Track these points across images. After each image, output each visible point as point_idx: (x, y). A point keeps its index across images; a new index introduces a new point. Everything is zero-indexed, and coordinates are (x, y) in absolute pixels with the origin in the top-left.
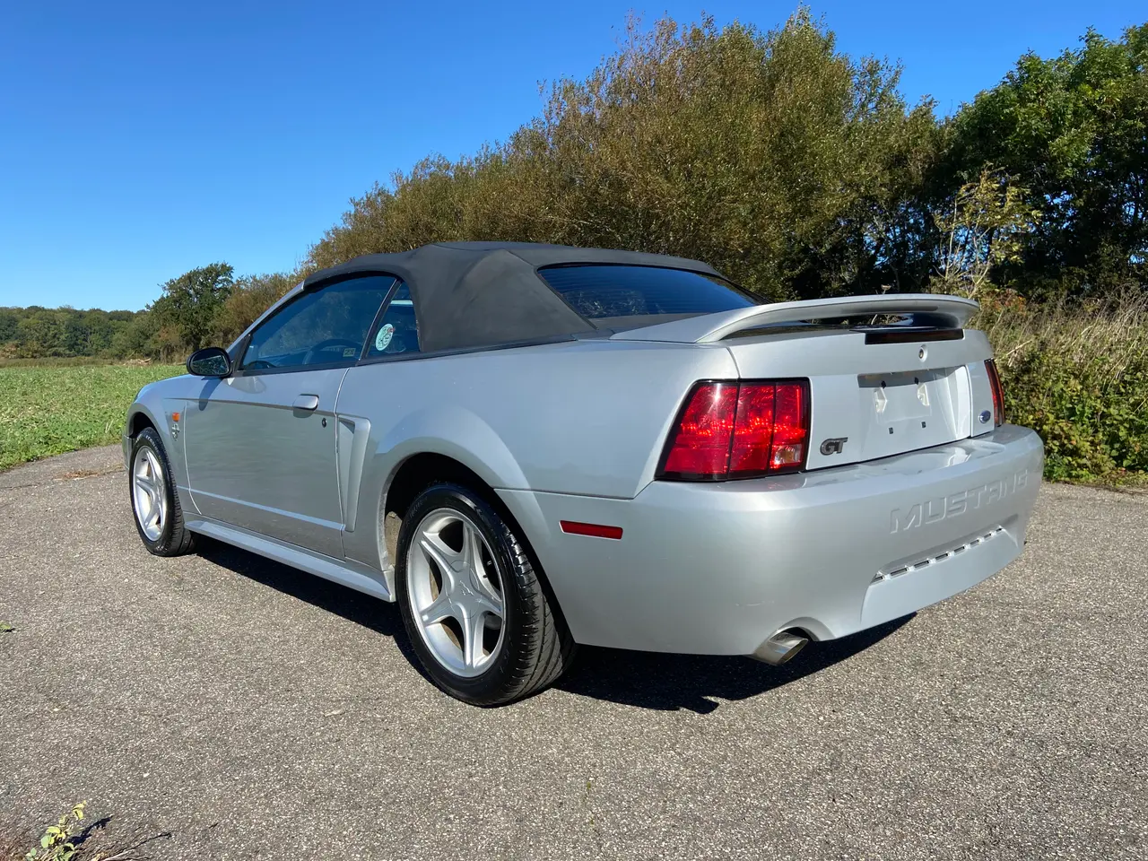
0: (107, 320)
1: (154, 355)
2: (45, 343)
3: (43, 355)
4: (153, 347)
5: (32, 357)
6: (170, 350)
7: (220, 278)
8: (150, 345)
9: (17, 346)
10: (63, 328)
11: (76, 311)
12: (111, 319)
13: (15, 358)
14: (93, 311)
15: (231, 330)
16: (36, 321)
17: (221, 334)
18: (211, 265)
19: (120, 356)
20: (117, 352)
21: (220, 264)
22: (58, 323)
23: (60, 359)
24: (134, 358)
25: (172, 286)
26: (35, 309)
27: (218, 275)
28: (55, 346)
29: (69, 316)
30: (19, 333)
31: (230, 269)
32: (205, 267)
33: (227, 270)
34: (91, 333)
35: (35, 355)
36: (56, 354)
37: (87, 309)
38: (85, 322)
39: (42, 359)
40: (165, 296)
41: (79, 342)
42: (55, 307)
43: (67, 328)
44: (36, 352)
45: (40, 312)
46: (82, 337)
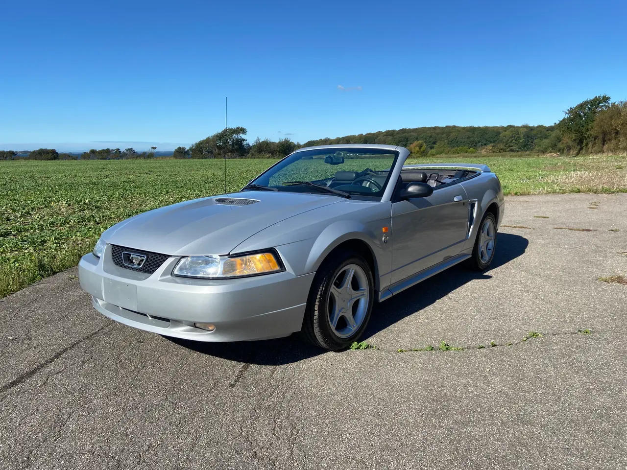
0: (545, 131)
1: (561, 151)
2: (507, 144)
3: (505, 151)
4: (562, 146)
5: (500, 152)
6: (569, 148)
7: (601, 105)
8: (560, 145)
9: (493, 147)
10: (522, 136)
11: (530, 127)
12: (547, 131)
13: (491, 152)
14: (539, 127)
15: (597, 137)
16: (509, 133)
17: (593, 139)
18: (596, 97)
19: (544, 152)
20: (542, 149)
21: (602, 96)
22: (520, 133)
23: (512, 153)
24: (551, 152)
25: (571, 111)
26: (510, 127)
27: (599, 103)
28: (512, 146)
29: (526, 130)
30: (500, 139)
31: (608, 98)
32: (592, 99)
33: (606, 99)
34: (536, 139)
35: (501, 151)
36: (512, 151)
37: (536, 126)
38: (533, 133)
39: (504, 153)
40: (566, 117)
41: (529, 143)
42: (520, 125)
43: (524, 136)
44: (501, 149)
45: (512, 128)
46: (530, 141)
